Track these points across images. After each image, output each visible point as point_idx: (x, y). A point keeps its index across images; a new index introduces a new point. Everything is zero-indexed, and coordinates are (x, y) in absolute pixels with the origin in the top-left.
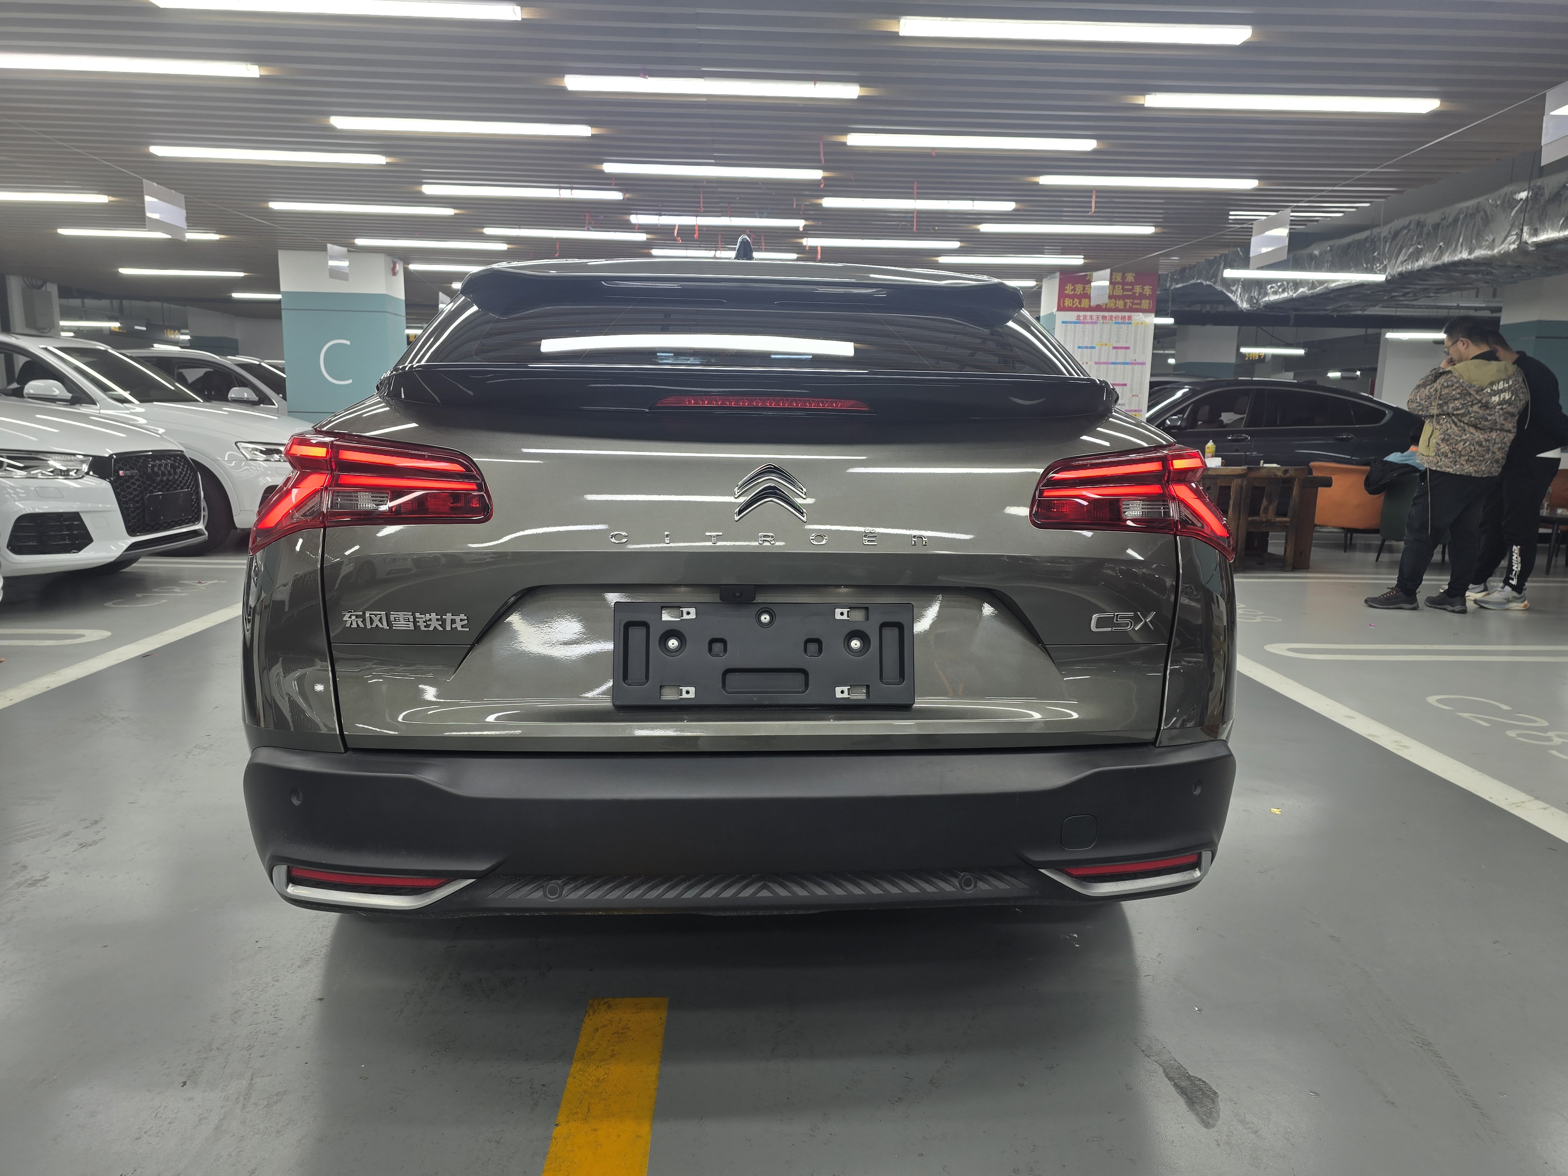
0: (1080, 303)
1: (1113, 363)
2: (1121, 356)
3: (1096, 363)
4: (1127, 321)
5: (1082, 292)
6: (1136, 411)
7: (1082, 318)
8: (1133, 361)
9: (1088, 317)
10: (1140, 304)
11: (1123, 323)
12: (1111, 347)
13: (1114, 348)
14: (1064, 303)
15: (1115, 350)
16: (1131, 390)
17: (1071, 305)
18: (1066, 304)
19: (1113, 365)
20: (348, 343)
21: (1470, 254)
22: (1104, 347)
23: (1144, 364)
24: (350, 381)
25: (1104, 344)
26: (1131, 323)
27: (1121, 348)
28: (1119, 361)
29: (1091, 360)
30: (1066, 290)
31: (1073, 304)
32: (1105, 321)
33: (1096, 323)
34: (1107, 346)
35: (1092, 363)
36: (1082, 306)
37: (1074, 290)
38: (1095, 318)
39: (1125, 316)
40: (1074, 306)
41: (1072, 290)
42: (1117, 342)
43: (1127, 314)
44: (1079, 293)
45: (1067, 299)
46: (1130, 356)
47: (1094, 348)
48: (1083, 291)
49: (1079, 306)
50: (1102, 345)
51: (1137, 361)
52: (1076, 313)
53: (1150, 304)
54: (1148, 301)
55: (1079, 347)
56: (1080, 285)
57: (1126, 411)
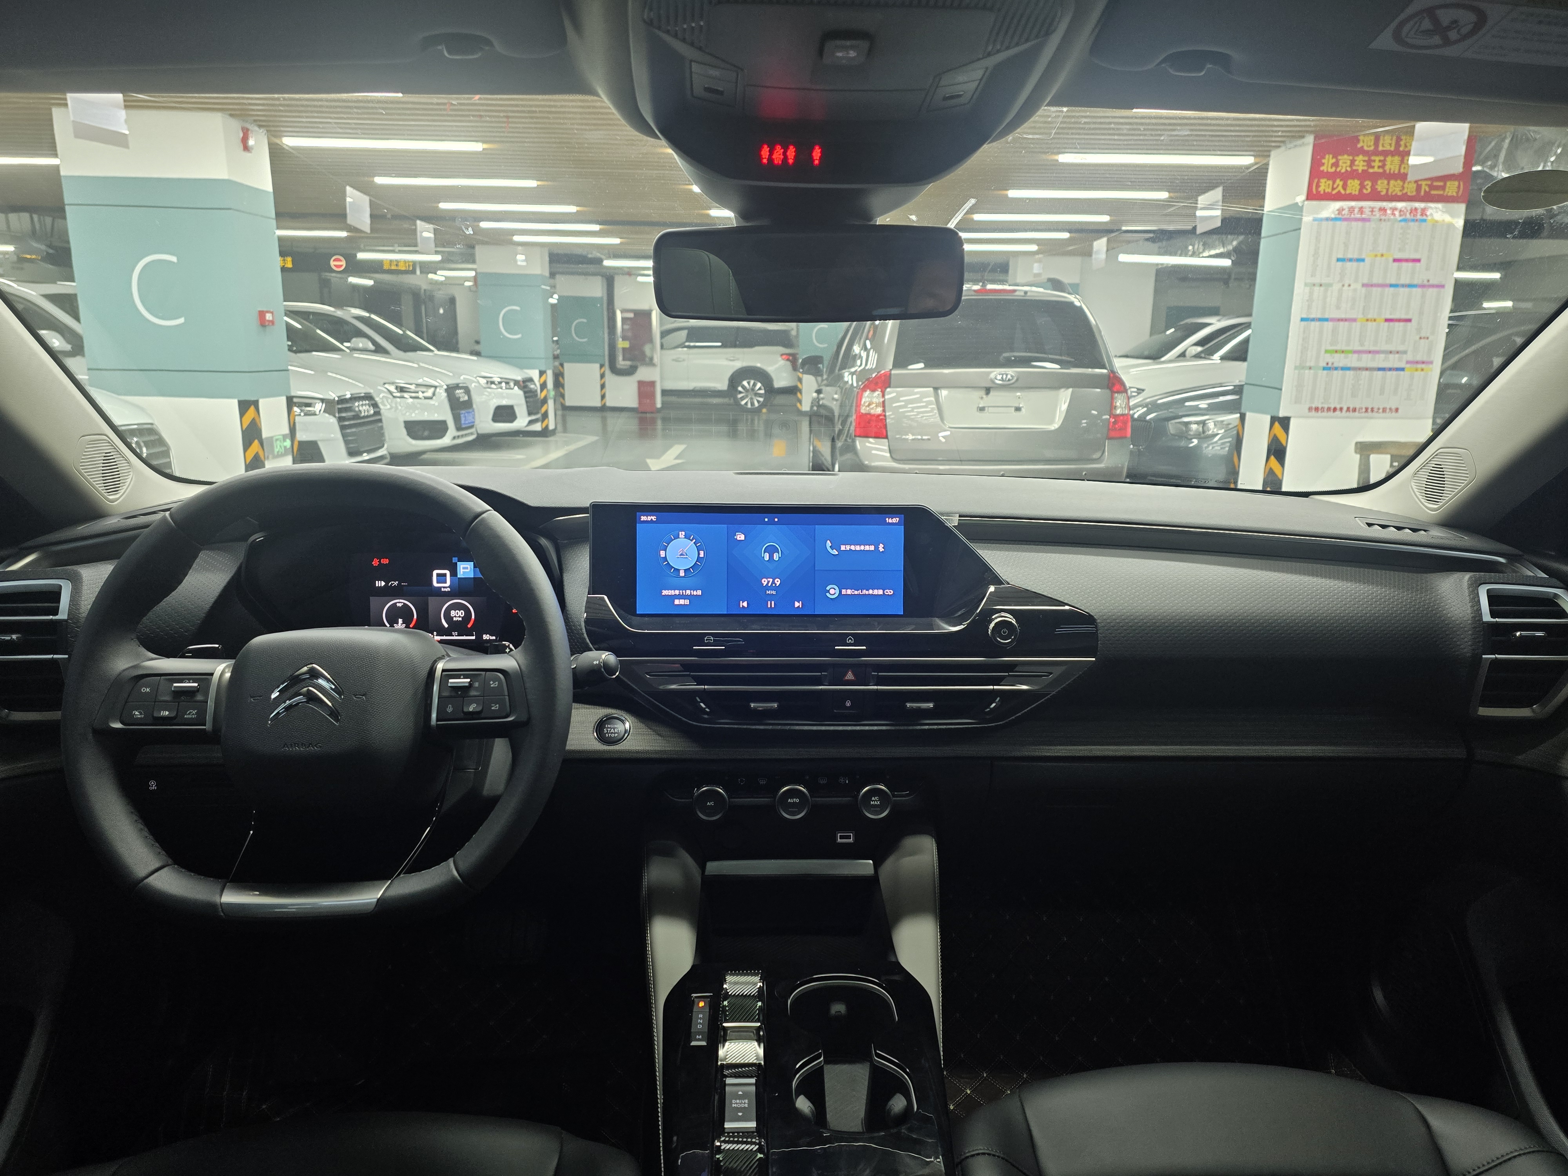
0: (1345, 187)
1: (1391, 286)
2: (1406, 273)
3: (1364, 285)
4: (1419, 217)
5: (1349, 169)
6: (1423, 363)
7: (1346, 212)
8: (1426, 282)
9: (1356, 210)
10: (1443, 188)
11: (1413, 220)
12: (1391, 259)
13: (1395, 260)
14: (1318, 186)
15: (1396, 264)
16: (1419, 330)
17: (1330, 190)
18: (1321, 189)
19: (1392, 289)
20: (174, 259)
22: (1378, 258)
23: (1443, 286)
24: (181, 320)
25: (1379, 254)
26: (1425, 221)
27: (1407, 260)
28: (1402, 282)
29: (1356, 280)
30: (1323, 164)
31: (1333, 189)
32: (1383, 217)
33: (1368, 220)
34: (1384, 258)
35: (1358, 286)
36: (1348, 192)
37: (1336, 164)
38: (1367, 211)
39: (1416, 209)
40: (1334, 192)
41: (1333, 165)
42: (1400, 250)
43: (1421, 205)
44: (1343, 171)
45: (1323, 181)
46: (1421, 273)
47: (1363, 260)
48: (1351, 166)
49: (1343, 192)
50: (1376, 256)
51: (1431, 282)
52: (1337, 205)
53: (1459, 187)
54: (1456, 183)
55: (1338, 260)
56: (1346, 156)
57: (1408, 362)
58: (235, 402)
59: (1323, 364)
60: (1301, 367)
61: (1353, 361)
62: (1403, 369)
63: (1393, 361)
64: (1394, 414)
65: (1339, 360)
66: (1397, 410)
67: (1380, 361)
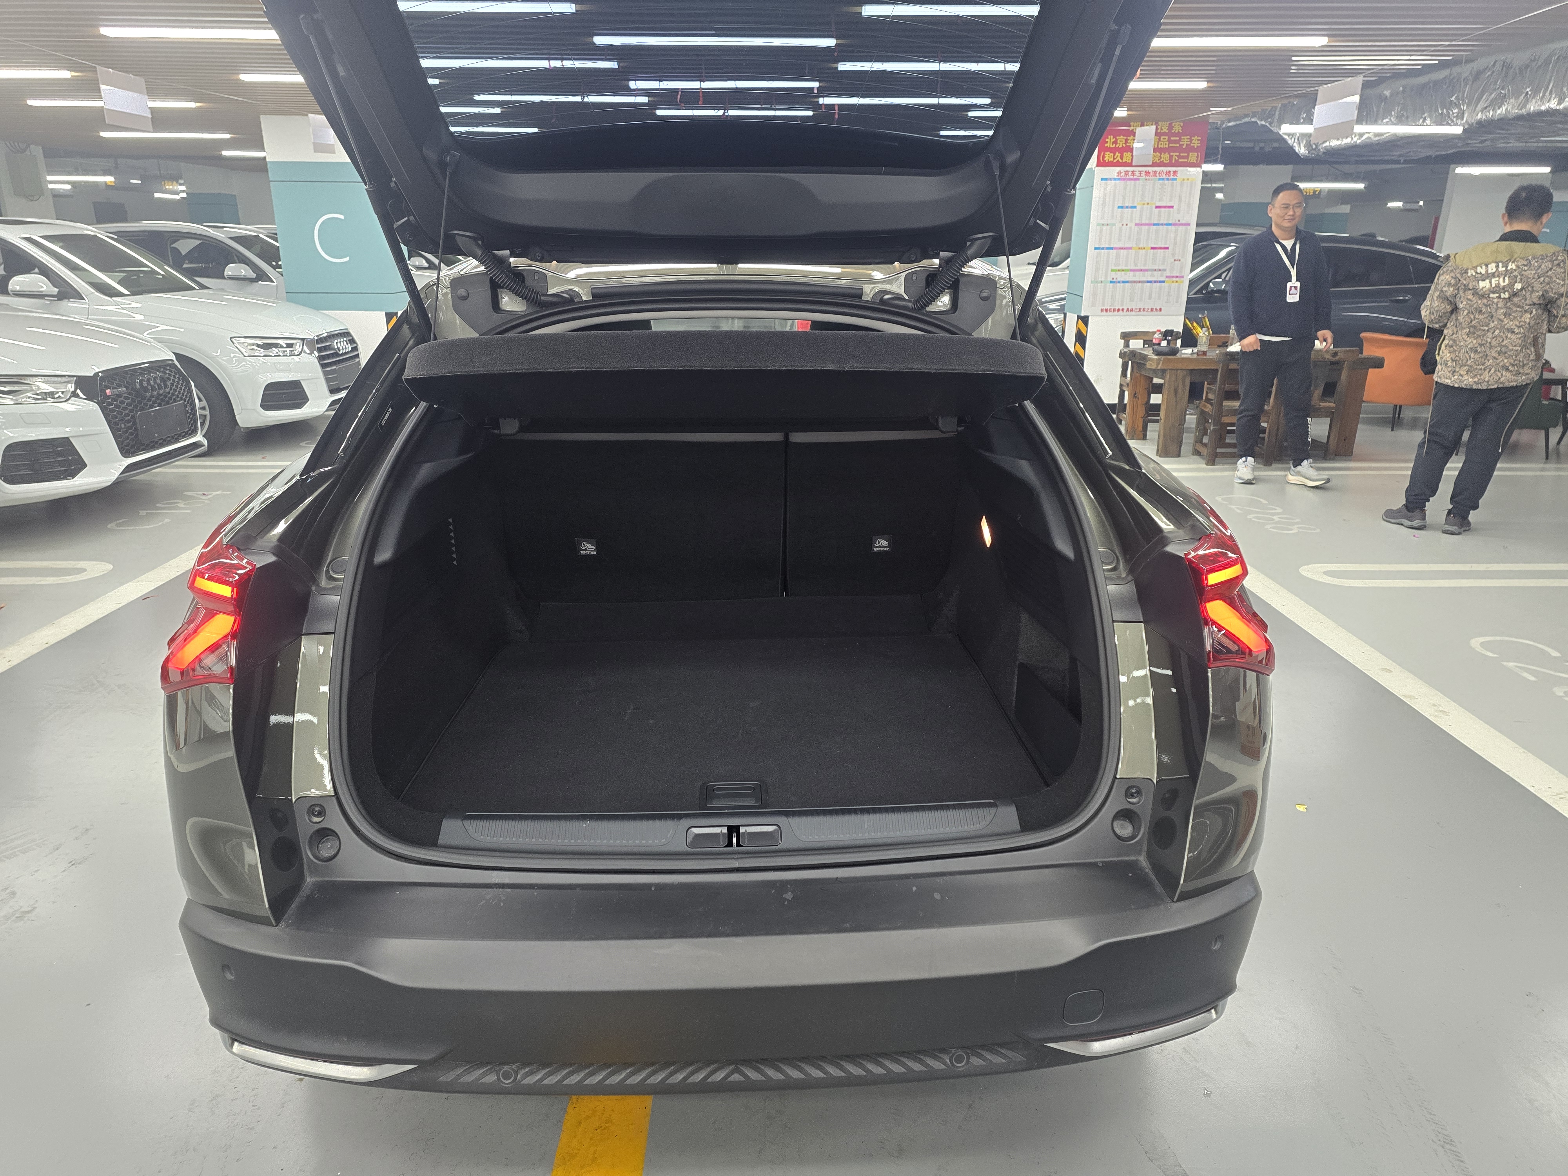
0: (1122, 158)
1: (1155, 225)
2: (1164, 216)
3: (1137, 225)
4: (1172, 177)
5: (1124, 145)
6: (1177, 277)
7: (1123, 174)
8: (1177, 222)
9: (1130, 173)
10: (1187, 157)
11: (1168, 179)
12: (1154, 207)
13: (1157, 207)
14: (1104, 157)
15: (1157, 210)
16: (1173, 255)
17: (1112, 160)
18: (1106, 159)
19: (1155, 227)
20: (342, 217)
21: (1559, 103)
22: (1145, 206)
23: (1189, 225)
24: (347, 259)
25: (1146, 203)
26: (1176, 179)
27: (1165, 207)
28: (1162, 222)
29: (1131, 221)
30: (1107, 142)
31: (1114, 159)
32: (1148, 178)
33: (1138, 180)
34: (1149, 206)
35: (1133, 225)
36: (1124, 161)
37: (1115, 142)
38: (1137, 174)
39: (1170, 172)
40: (1115, 161)
41: (1113, 143)
42: (1160, 200)
43: (1174, 169)
44: (1120, 146)
45: (1107, 153)
46: (1174, 216)
47: (1135, 207)
48: (1125, 143)
49: (1120, 161)
50: (1144, 204)
51: (1181, 222)
52: (1118, 169)
53: (1197, 157)
54: (1196, 154)
55: (1119, 207)
56: (1122, 137)
57: (1167, 277)
58: (384, 313)
59: (1110, 279)
60: (1095, 281)
61: (1130, 276)
62: (1163, 282)
63: (1157, 276)
64: (1158, 313)
65: (1121, 276)
66: (1160, 310)
67: (1148, 276)
